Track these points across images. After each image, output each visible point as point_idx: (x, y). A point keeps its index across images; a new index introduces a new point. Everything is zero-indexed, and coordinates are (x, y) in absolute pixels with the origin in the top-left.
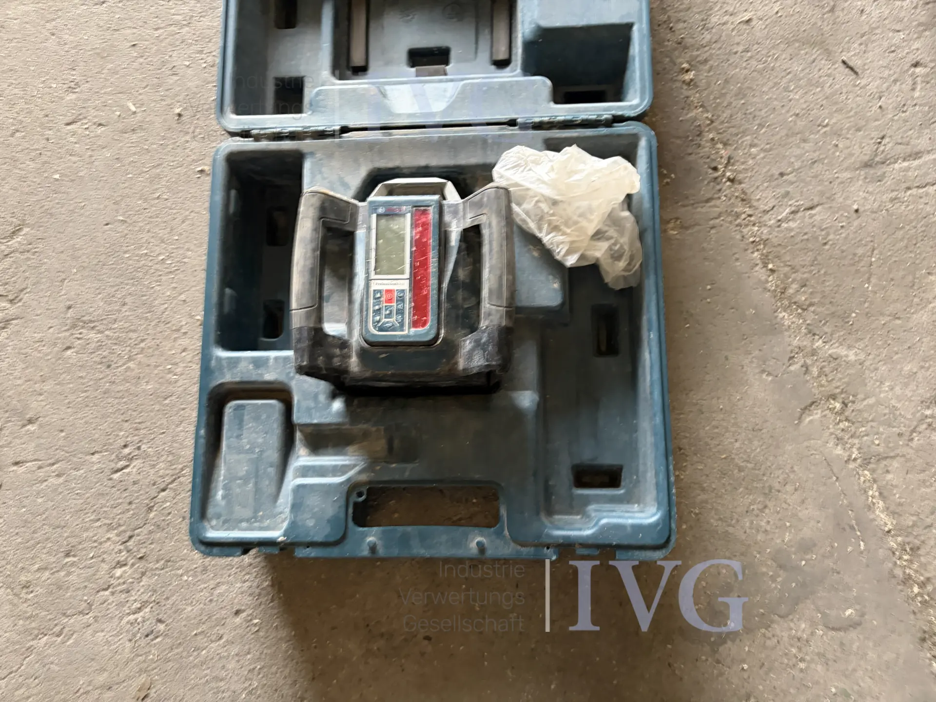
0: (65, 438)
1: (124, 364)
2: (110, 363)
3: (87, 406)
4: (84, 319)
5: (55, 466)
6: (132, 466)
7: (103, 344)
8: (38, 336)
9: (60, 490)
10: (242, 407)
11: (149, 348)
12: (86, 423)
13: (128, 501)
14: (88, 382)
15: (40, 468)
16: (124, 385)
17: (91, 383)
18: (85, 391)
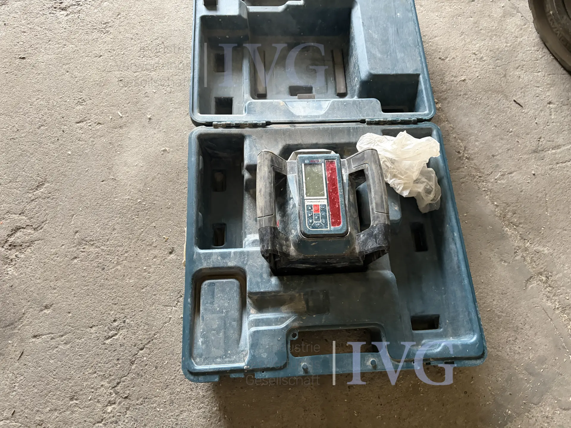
0: (71, 318)
1: (114, 267)
2: (104, 267)
3: (88, 295)
4: (86, 239)
5: (63, 338)
6: (119, 335)
7: (100, 254)
8: (53, 251)
9: (67, 353)
10: (214, 284)
11: (131, 256)
12: (87, 306)
13: (116, 358)
14: (88, 279)
15: (52, 338)
16: (114, 281)
17: (91, 280)
18: (86, 286)
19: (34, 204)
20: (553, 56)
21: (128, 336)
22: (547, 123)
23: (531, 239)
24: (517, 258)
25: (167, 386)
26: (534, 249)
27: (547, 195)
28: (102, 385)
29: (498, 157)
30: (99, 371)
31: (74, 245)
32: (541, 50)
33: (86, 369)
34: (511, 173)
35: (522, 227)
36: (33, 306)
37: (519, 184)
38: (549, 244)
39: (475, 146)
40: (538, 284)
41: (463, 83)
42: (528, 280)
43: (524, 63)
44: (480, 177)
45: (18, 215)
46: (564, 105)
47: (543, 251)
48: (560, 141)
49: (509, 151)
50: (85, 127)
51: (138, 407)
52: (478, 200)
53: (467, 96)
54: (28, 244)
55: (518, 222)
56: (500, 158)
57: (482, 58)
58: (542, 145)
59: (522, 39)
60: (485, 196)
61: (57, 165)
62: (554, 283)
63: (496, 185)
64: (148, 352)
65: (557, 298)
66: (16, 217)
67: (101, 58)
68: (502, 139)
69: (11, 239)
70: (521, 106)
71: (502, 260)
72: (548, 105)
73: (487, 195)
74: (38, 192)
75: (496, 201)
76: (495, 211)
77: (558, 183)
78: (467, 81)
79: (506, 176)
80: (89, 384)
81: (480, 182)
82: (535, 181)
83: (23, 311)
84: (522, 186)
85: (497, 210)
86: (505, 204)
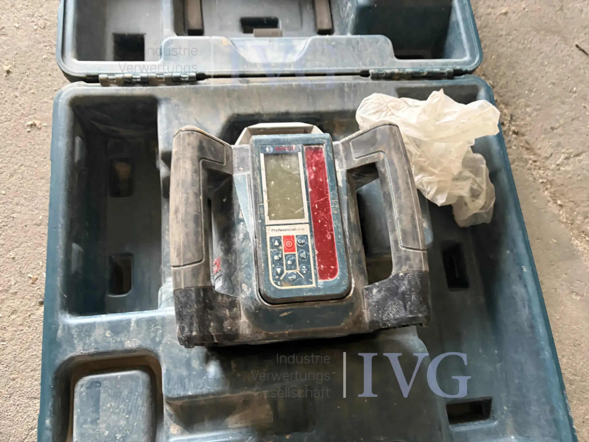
29: (559, 131)
34: (578, 155)
39: (526, 113)
41: (504, 17)
44: (535, 161)
49: (574, 122)
52: (534, 198)
53: (511, 37)
56: (562, 132)
60: (544, 192)
63: (559, 174)
68: (563, 103)
70: (587, 55)
71: (572, 292)
73: (547, 189)
75: (560, 199)
76: (560, 215)
78: (510, 15)
79: (572, 160)
81: (535, 169)
85: (561, 212)
86: (572, 204)
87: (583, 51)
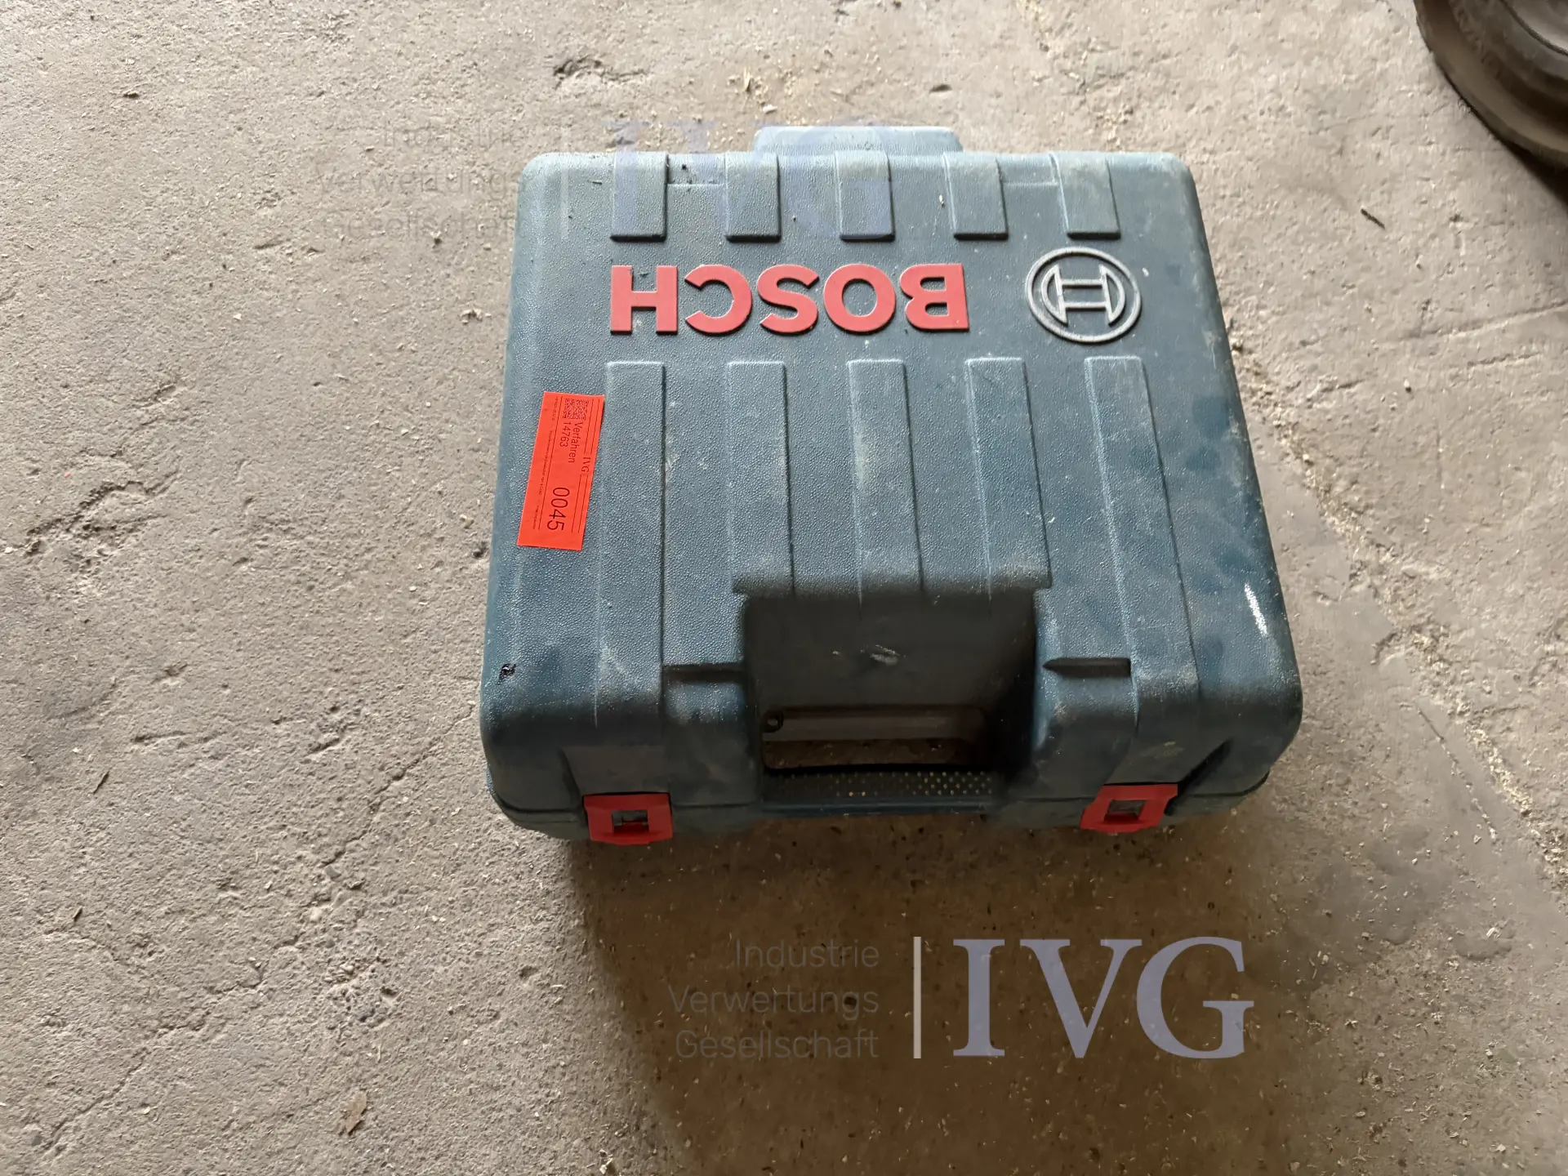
0: (230, 698)
1: (335, 586)
2: (312, 583)
3: (272, 648)
4: (272, 517)
5: (209, 743)
6: (343, 742)
7: (302, 554)
8: (191, 542)
9: (216, 780)
11: (379, 560)
12: (269, 673)
13: (336, 796)
14: (274, 611)
15: (182, 745)
16: (335, 616)
17: (279, 613)
18: (269, 626)
19: (146, 434)
20: (1468, 105)
21: (364, 745)
22: (1447, 268)
23: (1394, 544)
24: (1357, 589)
25: (458, 865)
26: (1403, 568)
27: (1442, 442)
28: (299, 858)
29: (1317, 347)
30: (293, 824)
31: (240, 531)
32: (1437, 90)
33: (262, 817)
34: (1349, 386)
35: (1373, 516)
36: (137, 670)
37: (1368, 412)
38: (1444, 559)
39: (1258, 319)
40: (1411, 654)
42: (1382, 644)
43: (1391, 122)
44: (1269, 393)
45: (107, 458)
46: (1493, 224)
47: (1427, 574)
48: (1480, 310)
49: (1346, 333)
50: (278, 258)
51: (384, 910)
52: (1260, 447)
53: (1241, 200)
54: (129, 526)
55: (1363, 504)
56: (1320, 350)
57: (1282, 108)
58: (1431, 319)
59: (1387, 65)
60: (1279, 439)
61: (206, 345)
62: (1452, 653)
63: (1311, 414)
64: (413, 784)
65: (1459, 688)
66: (103, 462)
67: (323, 97)
68: (1328, 304)
69: (90, 514)
70: (1381, 225)
71: (1317, 594)
72: (1452, 224)
73: (1286, 436)
74: (158, 405)
75: (1308, 452)
76: (1304, 476)
77: (1472, 412)
79: (1335, 393)
80: (269, 852)
81: (1266, 406)
82: (1411, 405)
83: (113, 679)
84: (1377, 418)
85: (1308, 473)
86: (1328, 461)
87: (1376, 221)
